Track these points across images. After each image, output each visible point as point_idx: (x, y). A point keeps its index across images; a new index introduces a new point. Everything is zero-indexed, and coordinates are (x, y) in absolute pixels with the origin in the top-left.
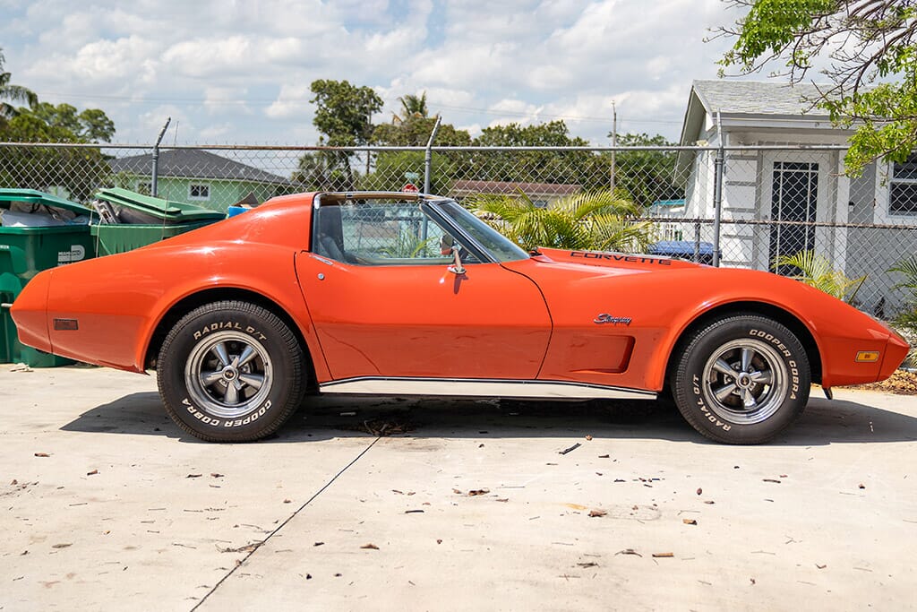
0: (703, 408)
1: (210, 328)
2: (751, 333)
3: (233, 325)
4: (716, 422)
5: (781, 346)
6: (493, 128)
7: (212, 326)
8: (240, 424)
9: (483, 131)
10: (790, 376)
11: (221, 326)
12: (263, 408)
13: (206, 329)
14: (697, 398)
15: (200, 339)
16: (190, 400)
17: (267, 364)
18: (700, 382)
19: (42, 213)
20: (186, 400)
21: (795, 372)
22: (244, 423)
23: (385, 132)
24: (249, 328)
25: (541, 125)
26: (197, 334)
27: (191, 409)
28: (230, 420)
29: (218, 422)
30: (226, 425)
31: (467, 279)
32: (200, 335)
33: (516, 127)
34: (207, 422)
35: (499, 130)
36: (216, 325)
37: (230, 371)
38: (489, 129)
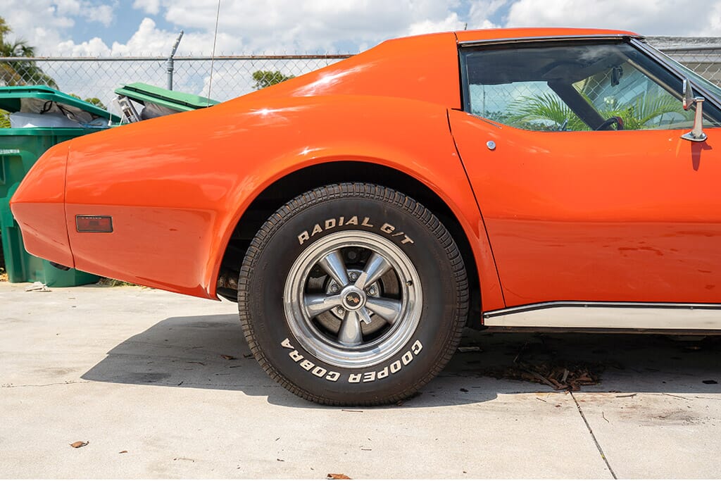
1: (323, 227)
3: (360, 221)
7: (327, 222)
8: (373, 378)
11: (341, 223)
12: (409, 354)
13: (318, 228)
15: (308, 243)
16: (293, 341)
17: (411, 283)
19: (54, 114)
20: (287, 341)
22: (380, 376)
24: (386, 225)
26: (303, 236)
27: (295, 355)
28: (356, 371)
29: (338, 375)
30: (351, 380)
31: (710, 148)
32: (307, 237)
34: (321, 375)
36: (333, 221)
37: (354, 295)
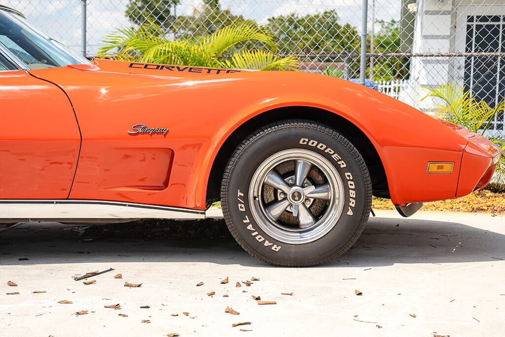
0: (250, 227)
2: (301, 142)
4: (264, 241)
5: (335, 156)
6: (276, 17)
9: (269, 20)
10: (346, 189)
14: (242, 215)
18: (246, 198)
21: (352, 185)
23: (185, 22)
25: (316, 14)
33: (295, 16)
35: (281, 20)
38: (273, 18)
